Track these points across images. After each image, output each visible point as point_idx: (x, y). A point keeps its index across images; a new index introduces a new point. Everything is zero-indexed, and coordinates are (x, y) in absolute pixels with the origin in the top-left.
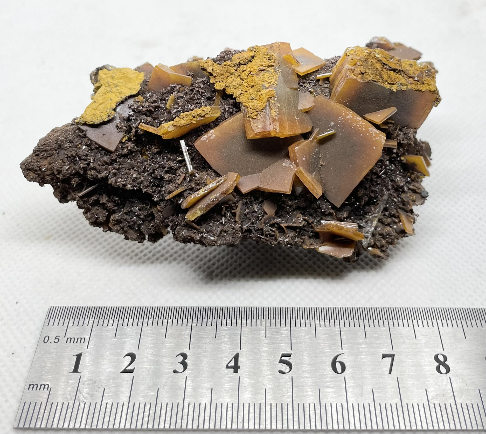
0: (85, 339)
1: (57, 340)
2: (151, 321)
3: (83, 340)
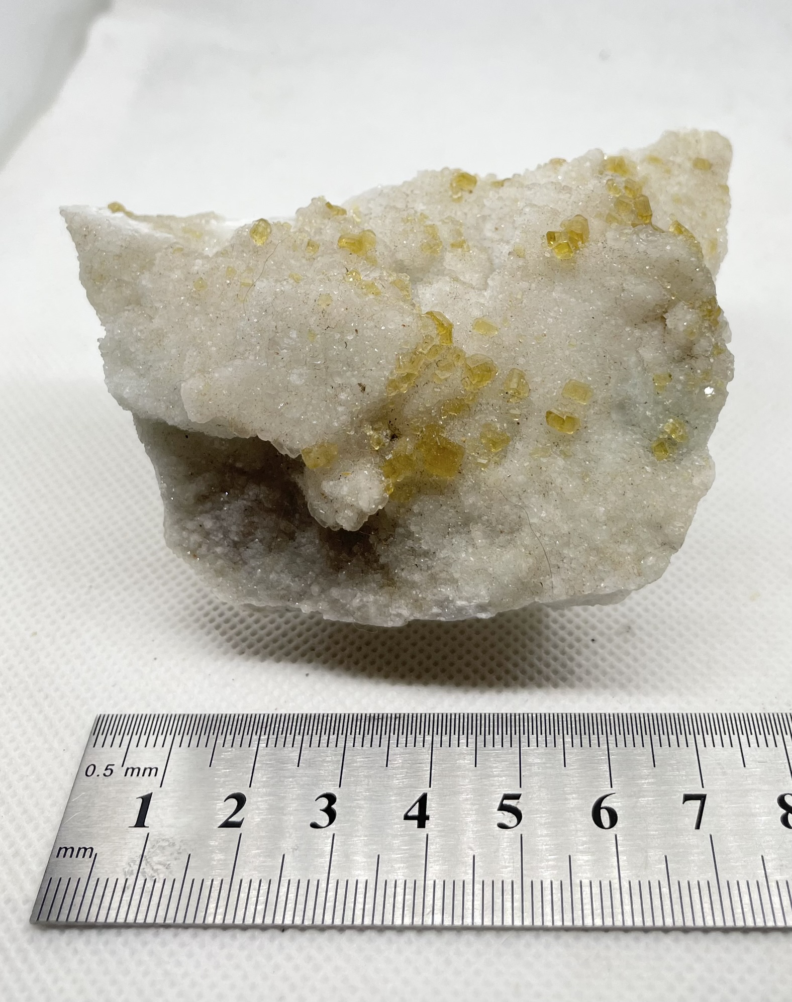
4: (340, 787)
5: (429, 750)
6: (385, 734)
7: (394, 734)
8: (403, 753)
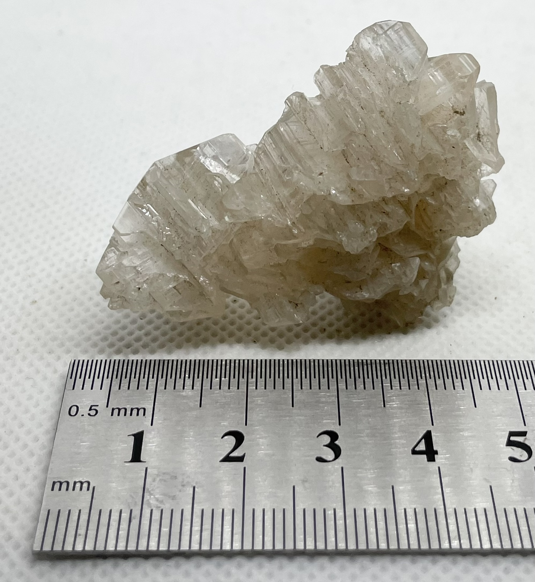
0: (144, 409)
1: (94, 412)
2: (261, 382)
3: (141, 412)
4: (340, 424)
5: (425, 392)
6: (377, 378)
7: (386, 378)
8: (399, 395)
